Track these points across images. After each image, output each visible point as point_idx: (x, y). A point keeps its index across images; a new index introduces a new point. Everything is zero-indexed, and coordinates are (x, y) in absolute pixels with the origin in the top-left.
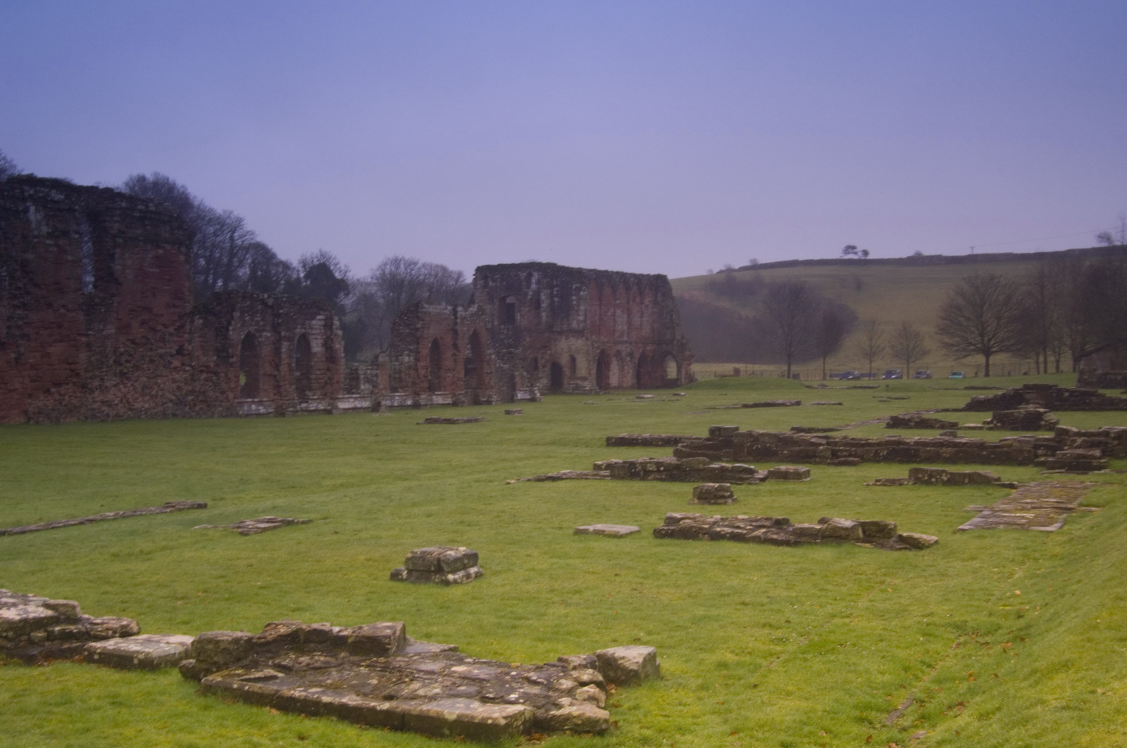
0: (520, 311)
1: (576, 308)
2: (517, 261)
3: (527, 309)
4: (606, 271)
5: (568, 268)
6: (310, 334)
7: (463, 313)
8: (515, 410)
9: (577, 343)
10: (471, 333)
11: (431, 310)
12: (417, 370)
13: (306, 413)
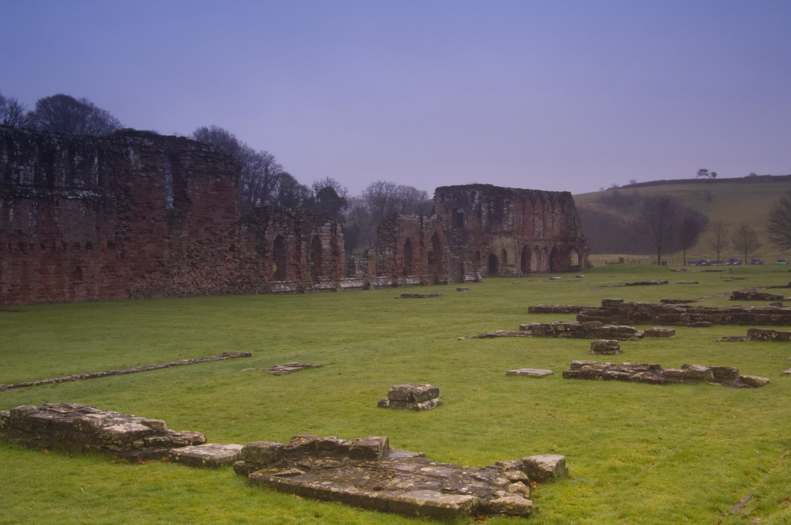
0: (467, 219)
1: (506, 216)
2: (465, 184)
3: (472, 217)
4: (528, 190)
5: (501, 188)
6: (320, 236)
7: (427, 221)
8: (463, 288)
9: (508, 241)
10: (433, 234)
11: (405, 218)
12: (395, 260)
13: (319, 291)
